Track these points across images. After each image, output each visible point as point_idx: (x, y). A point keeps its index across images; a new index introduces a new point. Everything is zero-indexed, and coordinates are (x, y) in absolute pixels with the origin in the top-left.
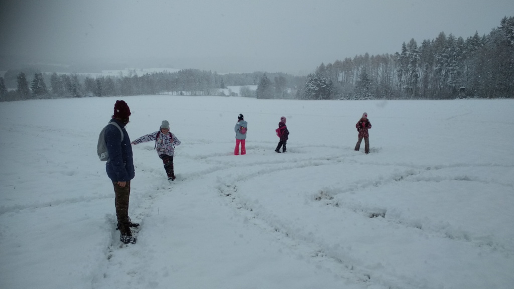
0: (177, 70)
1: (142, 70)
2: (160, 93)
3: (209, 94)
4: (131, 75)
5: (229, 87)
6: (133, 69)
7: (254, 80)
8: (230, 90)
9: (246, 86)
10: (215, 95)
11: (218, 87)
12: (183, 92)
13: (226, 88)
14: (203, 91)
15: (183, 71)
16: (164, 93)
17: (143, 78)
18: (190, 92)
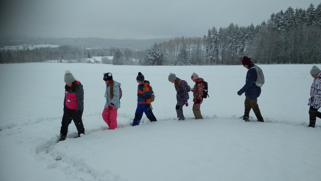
0: (58, 46)
1: (32, 46)
2: (46, 61)
3: (80, 62)
4: (25, 49)
5: (94, 57)
6: (26, 45)
7: (110, 53)
8: (95, 59)
9: (106, 57)
10: (84, 62)
11: (86, 57)
12: (62, 60)
13: (92, 58)
14: (76, 59)
15: (62, 46)
16: (49, 61)
17: (33, 51)
18: (67, 61)
